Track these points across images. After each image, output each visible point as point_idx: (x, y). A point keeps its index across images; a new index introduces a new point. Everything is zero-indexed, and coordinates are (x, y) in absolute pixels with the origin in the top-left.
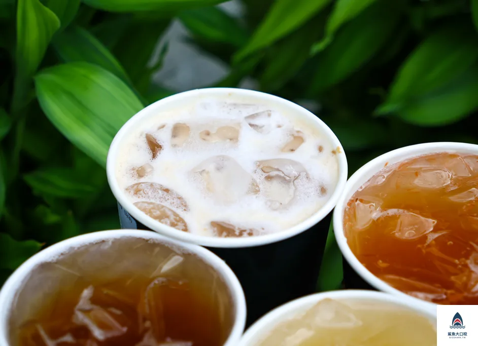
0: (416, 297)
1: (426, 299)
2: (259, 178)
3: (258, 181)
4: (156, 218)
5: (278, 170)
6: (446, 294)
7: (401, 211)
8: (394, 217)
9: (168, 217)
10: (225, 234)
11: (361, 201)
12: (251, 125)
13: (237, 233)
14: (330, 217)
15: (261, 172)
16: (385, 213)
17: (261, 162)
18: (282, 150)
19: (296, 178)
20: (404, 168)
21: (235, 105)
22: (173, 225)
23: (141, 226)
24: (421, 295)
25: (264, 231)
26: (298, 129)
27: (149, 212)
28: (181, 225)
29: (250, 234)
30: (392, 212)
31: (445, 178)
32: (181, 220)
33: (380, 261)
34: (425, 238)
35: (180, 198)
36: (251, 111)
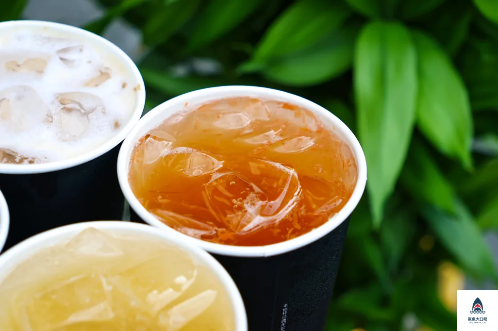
0: (185, 233)
1: (194, 236)
2: (56, 109)
3: (53, 112)
6: (216, 230)
7: (190, 149)
8: (182, 156)
11: (155, 138)
12: (62, 59)
13: (17, 160)
14: (116, 151)
15: (58, 104)
16: (174, 151)
17: (60, 94)
18: (87, 84)
19: (93, 110)
20: (206, 109)
21: (49, 39)
24: (191, 231)
25: (46, 159)
26: (106, 65)
29: (31, 162)
30: (181, 150)
31: (245, 119)
33: (160, 197)
34: (209, 177)
36: (64, 46)
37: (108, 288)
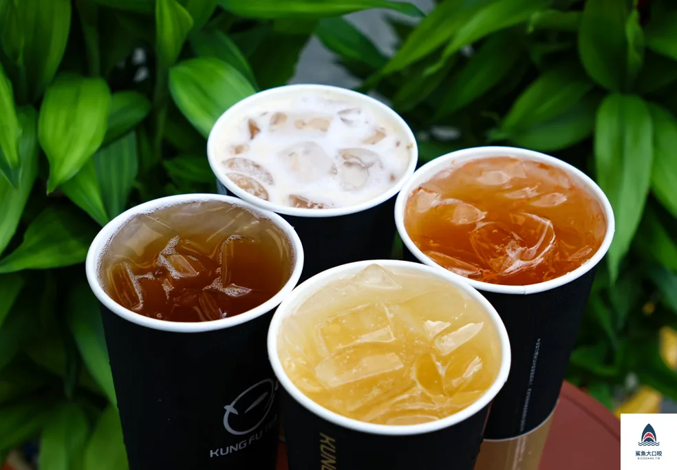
0: (455, 272)
1: (463, 275)
2: (339, 163)
3: (337, 166)
4: (242, 187)
5: (358, 158)
6: (481, 271)
7: (457, 201)
8: (452, 207)
9: (253, 187)
10: (298, 204)
11: (426, 190)
12: (343, 120)
13: (309, 205)
14: (394, 199)
15: (340, 158)
16: (443, 202)
17: (345, 150)
18: (366, 142)
19: (371, 165)
20: (472, 167)
21: (331, 102)
22: (256, 194)
23: (230, 193)
24: (460, 271)
25: (333, 206)
26: (382, 126)
27: (238, 182)
28: (263, 195)
29: (320, 208)
30: (449, 201)
31: (505, 177)
32: (265, 192)
33: (432, 241)
34: (474, 226)
35: (268, 174)
36: (343, 108)
37: (390, 316)
